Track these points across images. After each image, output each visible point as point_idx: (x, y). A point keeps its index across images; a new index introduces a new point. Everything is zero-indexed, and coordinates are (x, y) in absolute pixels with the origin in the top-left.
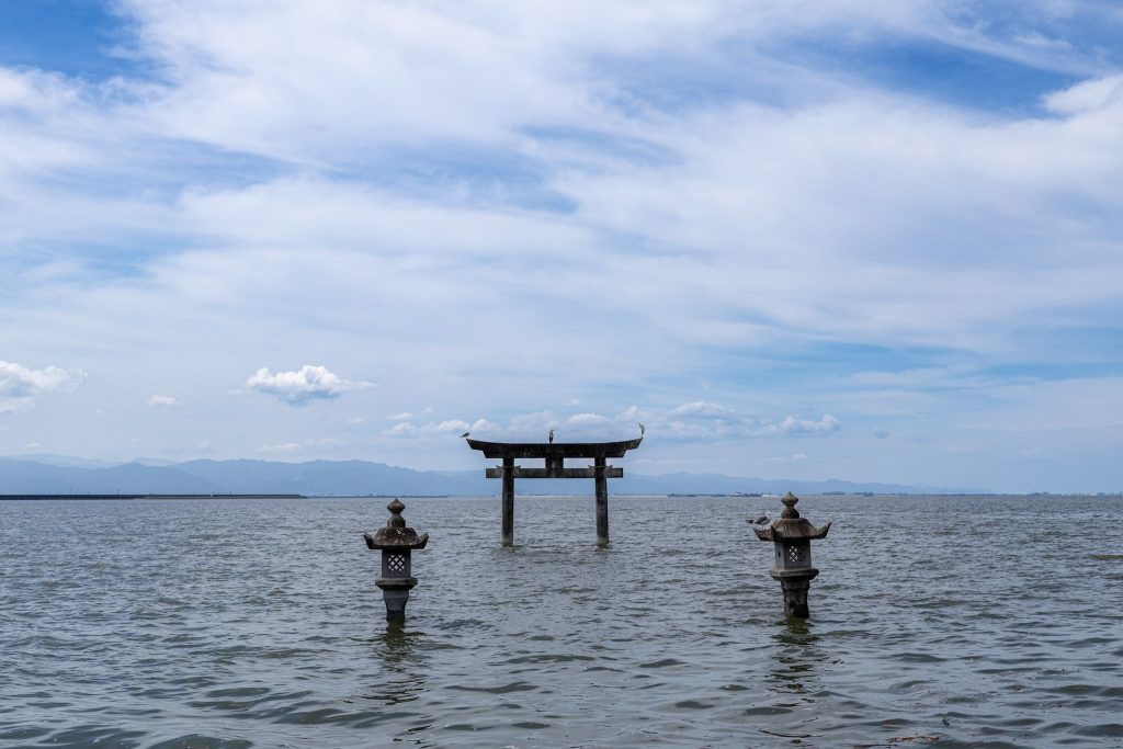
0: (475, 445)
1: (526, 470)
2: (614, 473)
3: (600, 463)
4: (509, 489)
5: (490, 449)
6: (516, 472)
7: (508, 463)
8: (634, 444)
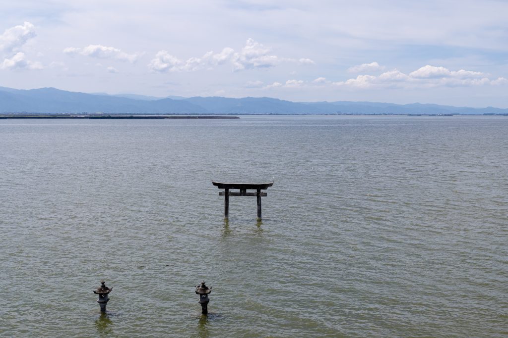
0: (215, 184)
1: (233, 193)
2: (263, 194)
3: (259, 191)
4: (227, 200)
5: (220, 186)
6: (229, 193)
7: (227, 191)
8: (271, 185)
